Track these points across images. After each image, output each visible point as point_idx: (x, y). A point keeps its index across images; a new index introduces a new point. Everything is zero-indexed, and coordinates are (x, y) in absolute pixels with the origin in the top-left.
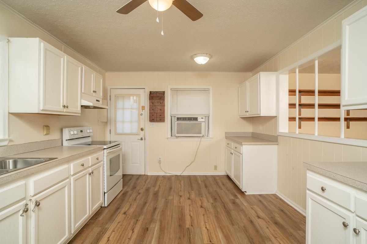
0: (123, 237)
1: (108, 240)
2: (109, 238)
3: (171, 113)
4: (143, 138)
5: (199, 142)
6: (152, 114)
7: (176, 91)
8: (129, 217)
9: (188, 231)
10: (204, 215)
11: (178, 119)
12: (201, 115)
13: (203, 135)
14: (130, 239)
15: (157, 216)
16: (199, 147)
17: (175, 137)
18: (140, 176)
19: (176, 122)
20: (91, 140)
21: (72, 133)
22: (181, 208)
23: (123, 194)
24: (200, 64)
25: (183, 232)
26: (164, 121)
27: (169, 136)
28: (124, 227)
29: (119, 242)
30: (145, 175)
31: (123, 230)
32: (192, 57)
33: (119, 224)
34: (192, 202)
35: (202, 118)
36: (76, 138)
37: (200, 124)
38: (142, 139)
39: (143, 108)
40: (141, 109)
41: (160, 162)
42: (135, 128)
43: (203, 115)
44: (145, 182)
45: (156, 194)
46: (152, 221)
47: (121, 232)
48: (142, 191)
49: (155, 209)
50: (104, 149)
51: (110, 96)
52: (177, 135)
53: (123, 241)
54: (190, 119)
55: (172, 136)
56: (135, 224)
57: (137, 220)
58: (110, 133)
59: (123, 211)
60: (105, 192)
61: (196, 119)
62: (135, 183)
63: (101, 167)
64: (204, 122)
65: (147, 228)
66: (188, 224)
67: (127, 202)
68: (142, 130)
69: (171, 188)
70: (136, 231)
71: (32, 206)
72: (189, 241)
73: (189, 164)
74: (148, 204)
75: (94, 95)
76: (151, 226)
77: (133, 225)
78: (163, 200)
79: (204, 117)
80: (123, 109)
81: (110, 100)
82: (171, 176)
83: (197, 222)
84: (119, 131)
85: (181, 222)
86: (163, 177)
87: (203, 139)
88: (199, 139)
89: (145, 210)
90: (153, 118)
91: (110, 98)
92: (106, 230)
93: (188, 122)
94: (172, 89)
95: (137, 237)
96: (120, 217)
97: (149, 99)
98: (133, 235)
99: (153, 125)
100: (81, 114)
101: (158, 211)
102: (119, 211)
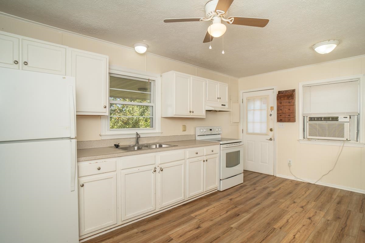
0: (217, 213)
1: (207, 211)
2: (208, 210)
3: (304, 113)
4: (273, 139)
5: (342, 147)
6: (280, 114)
7: (308, 87)
8: (232, 203)
9: (272, 230)
10: (304, 225)
11: (311, 119)
12: (344, 113)
13: (347, 139)
14: (220, 216)
15: (255, 210)
16: (341, 153)
17: (307, 139)
18: (268, 176)
19: (308, 123)
20: (220, 137)
21: (202, 131)
22: (284, 211)
23: (241, 186)
24: (323, 53)
25: (267, 229)
26: (295, 122)
27: (301, 137)
28: (223, 207)
29: (213, 214)
30: (273, 176)
31: (221, 209)
32: (312, 48)
33: (222, 205)
34: (303, 211)
35: (344, 117)
36: (207, 135)
37: (342, 125)
38: (271, 139)
39: (272, 108)
40: (270, 109)
41: (289, 165)
42: (264, 129)
43: (346, 113)
44: (268, 182)
45: (269, 194)
46: (247, 211)
47: (218, 210)
48: (258, 188)
49: (258, 204)
50: (221, 144)
51: (243, 99)
52: (308, 137)
53: (215, 215)
54: (327, 119)
55: (304, 138)
56: (233, 208)
57: (236, 207)
58: (243, 133)
59: (230, 197)
60: (221, 179)
61: (336, 119)
62: (258, 181)
63: (217, 158)
64: (349, 122)
65: (239, 215)
66: (277, 226)
67: (240, 193)
68: (271, 130)
69: (290, 193)
70: (229, 213)
71: (158, 170)
72: (265, 236)
73: (327, 173)
74: (255, 199)
75: (219, 101)
76: (243, 215)
77: (230, 209)
78: (273, 200)
79: (349, 117)
80: (254, 110)
81: (243, 102)
82: (302, 182)
83: (290, 228)
84: (250, 131)
85: (272, 222)
86: (291, 181)
87: (347, 144)
88: (341, 144)
89: (248, 203)
90: (281, 118)
91: (243, 101)
92: (210, 205)
93: (324, 122)
94: (304, 86)
95: (226, 217)
96: (225, 201)
97: (277, 99)
98: (225, 214)
99: (282, 125)
100: (206, 117)
101: (259, 206)
102: (229, 196)
